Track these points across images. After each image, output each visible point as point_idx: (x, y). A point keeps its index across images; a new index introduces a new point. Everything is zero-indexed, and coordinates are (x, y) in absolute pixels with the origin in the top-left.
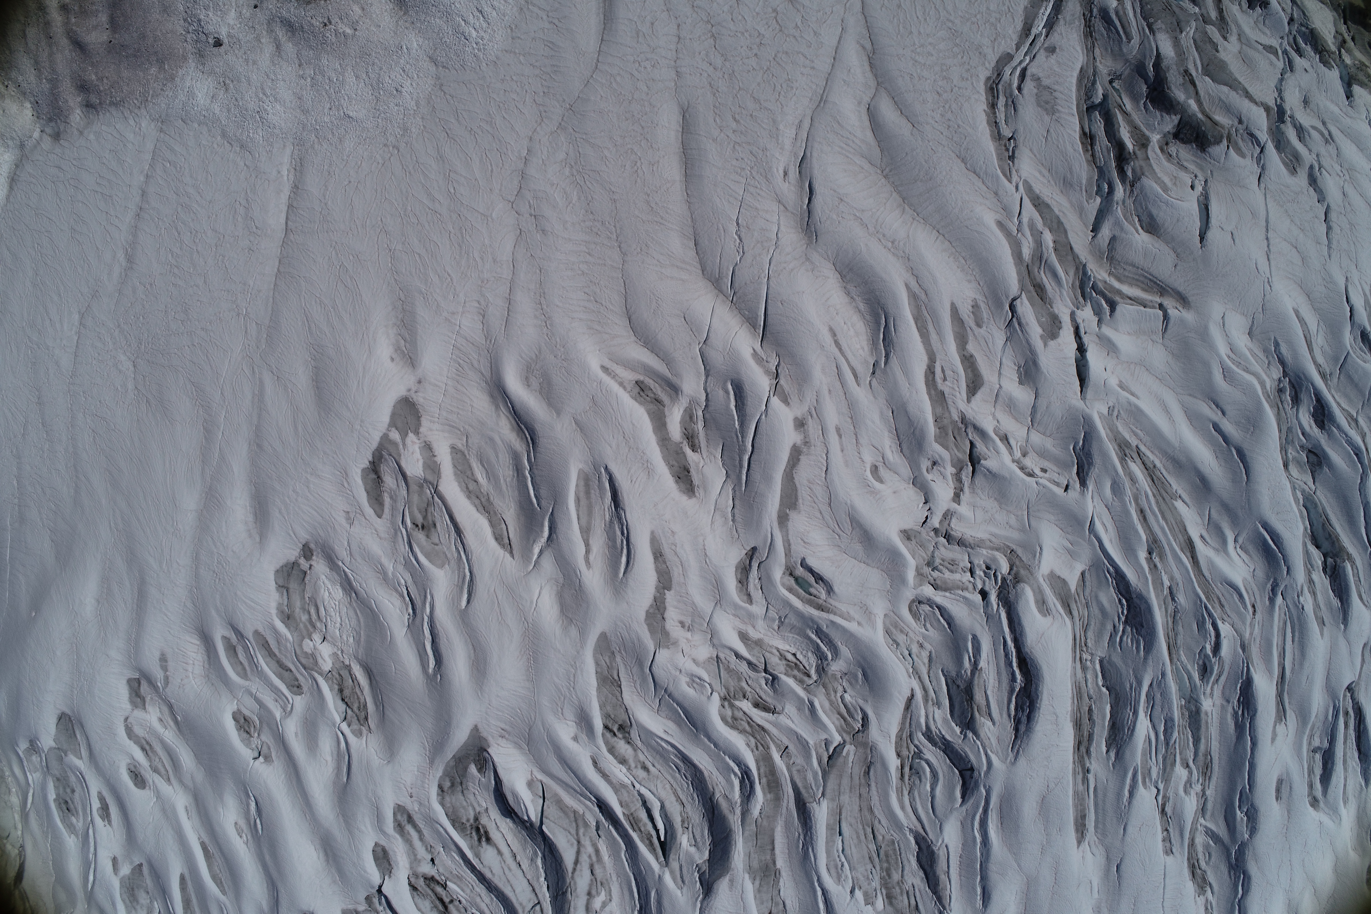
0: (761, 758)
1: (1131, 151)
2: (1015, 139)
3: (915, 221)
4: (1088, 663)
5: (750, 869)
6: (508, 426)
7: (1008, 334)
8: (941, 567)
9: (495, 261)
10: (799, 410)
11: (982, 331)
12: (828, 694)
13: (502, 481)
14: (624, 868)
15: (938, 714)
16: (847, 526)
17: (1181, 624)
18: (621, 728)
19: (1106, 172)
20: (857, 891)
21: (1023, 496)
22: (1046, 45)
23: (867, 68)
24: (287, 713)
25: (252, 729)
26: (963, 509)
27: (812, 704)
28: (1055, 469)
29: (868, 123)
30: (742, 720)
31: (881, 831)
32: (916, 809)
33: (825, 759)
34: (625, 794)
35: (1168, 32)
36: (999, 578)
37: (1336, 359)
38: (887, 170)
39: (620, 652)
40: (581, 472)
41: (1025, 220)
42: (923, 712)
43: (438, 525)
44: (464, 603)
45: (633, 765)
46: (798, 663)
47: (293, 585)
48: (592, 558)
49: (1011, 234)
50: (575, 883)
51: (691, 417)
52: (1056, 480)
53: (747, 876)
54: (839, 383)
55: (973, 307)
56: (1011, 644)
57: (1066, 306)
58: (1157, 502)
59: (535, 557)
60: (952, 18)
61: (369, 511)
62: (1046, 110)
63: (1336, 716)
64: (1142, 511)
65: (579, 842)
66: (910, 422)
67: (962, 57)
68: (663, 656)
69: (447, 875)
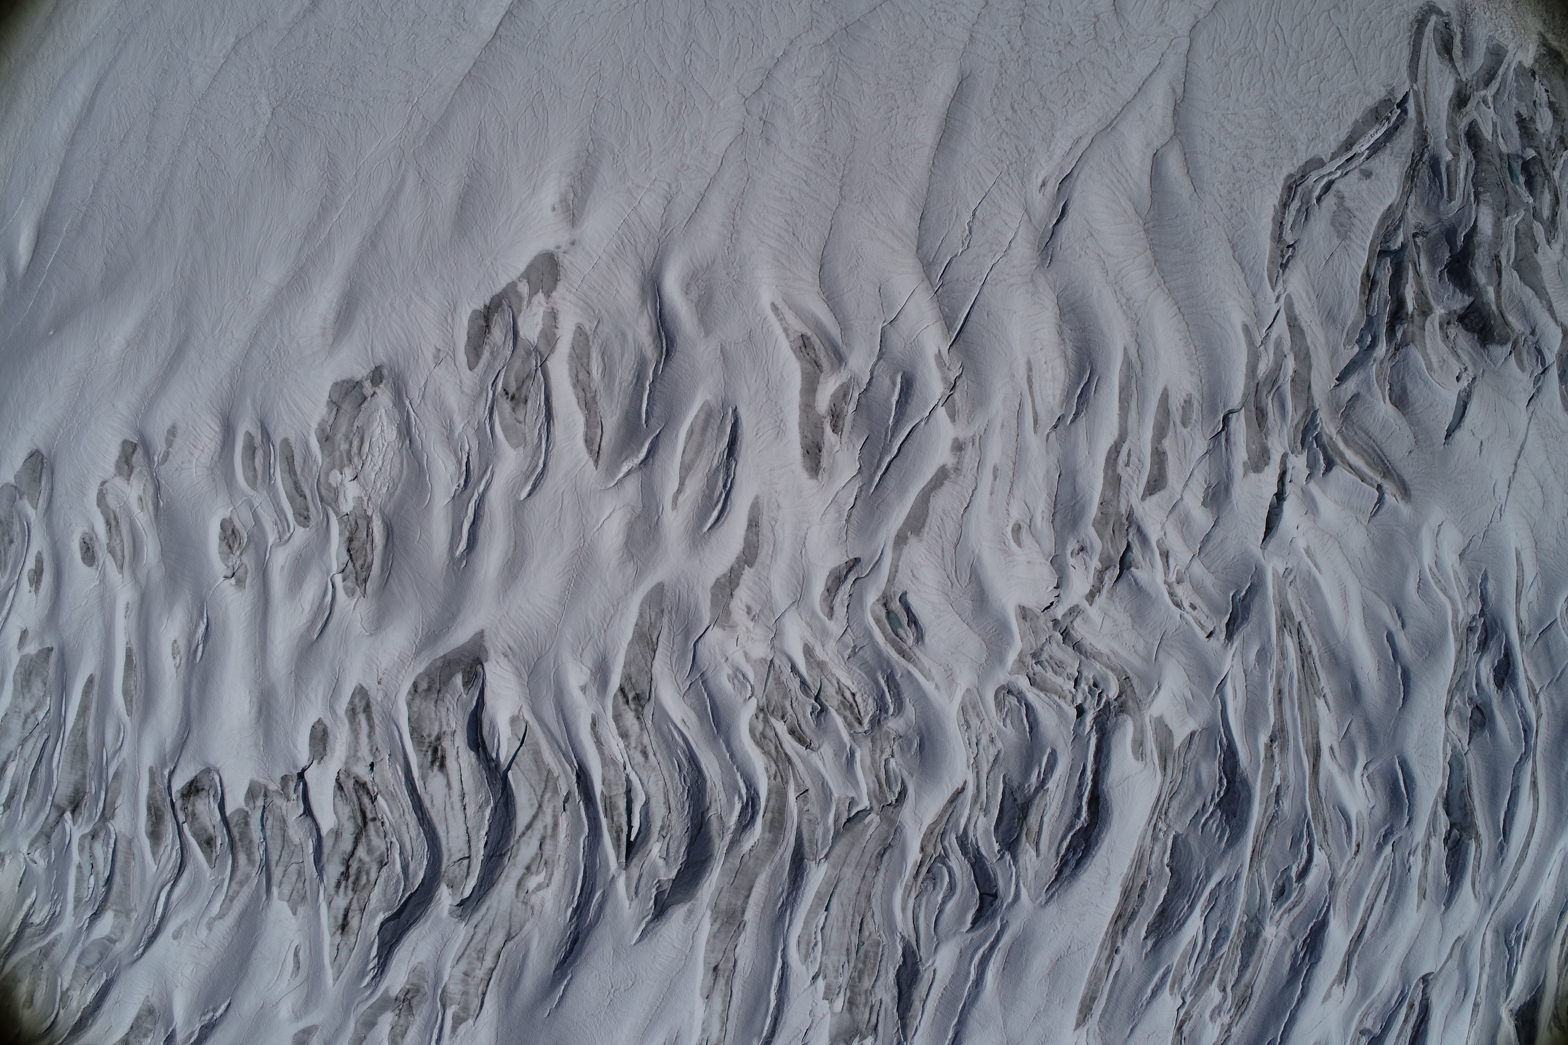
0: (775, 789)
1: (1410, 313)
2: (1294, 249)
3: (1159, 289)
4: (1161, 834)
5: (715, 908)
6: (648, 328)
7: (1211, 446)
8: (1046, 664)
9: (704, 149)
10: (963, 432)
11: (1185, 432)
12: (873, 751)
13: (617, 383)
14: (578, 855)
15: (982, 822)
16: (965, 577)
17: (1275, 833)
18: (638, 698)
19: (1375, 325)
20: (820, 979)
21: (1161, 624)
22: (1363, 167)
23: (1170, 113)
24: (282, 541)
25: (236, 546)
26: (1093, 612)
27: (852, 753)
28: (1206, 610)
29: (1149, 169)
30: (770, 740)
31: (870, 927)
32: (918, 918)
33: (844, 820)
34: (612, 772)
35: (1493, 209)
36: (1104, 700)
37: (1540, 622)
38: (1151, 224)
39: (670, 612)
40: (706, 403)
41: (1274, 335)
42: (966, 813)
43: (529, 403)
44: (524, 494)
45: (633, 744)
46: (854, 705)
47: (347, 407)
48: (681, 499)
49: (1253, 343)
50: (518, 849)
51: (845, 395)
52: (1202, 622)
53: (709, 913)
54: (1016, 422)
55: (1185, 402)
56: (1089, 775)
57: (1281, 444)
58: (1300, 690)
59: (621, 475)
60: (1276, 99)
61: (462, 358)
62: (1338, 232)
63: (1400, 1003)
64: (1280, 692)
65: (540, 806)
66: (1075, 494)
67: (1272, 143)
68: (715, 635)
69: (381, 788)
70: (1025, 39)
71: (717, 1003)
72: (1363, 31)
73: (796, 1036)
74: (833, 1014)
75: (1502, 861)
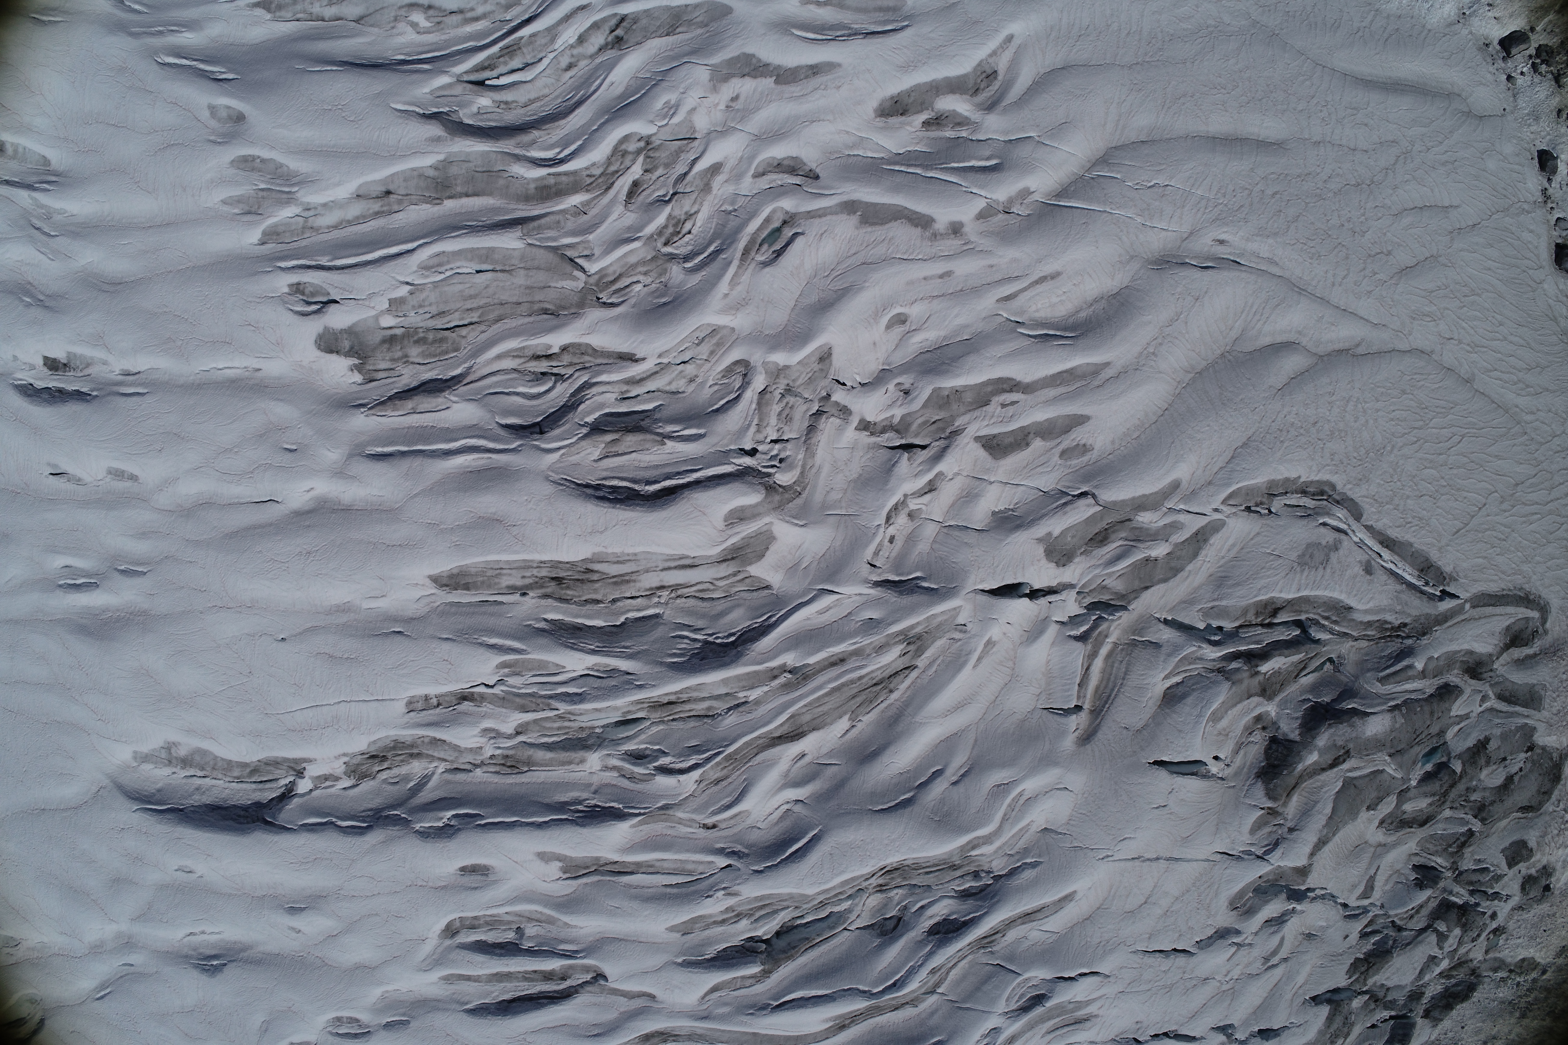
0: (578, 178)
1: (1259, 669)
5: (447, 163)
7: (1052, 493)
8: (785, 401)
10: (971, 229)
11: (1056, 459)
12: (643, 262)
15: (611, 397)
16: (839, 285)
17: (697, 724)
18: (619, 40)
20: (409, 288)
21: (864, 508)
22: (1373, 563)
23: (1337, 347)
26: (850, 434)
28: (894, 554)
29: (1279, 339)
30: (622, 163)
33: (570, 253)
34: (543, 41)
35: (1392, 731)
38: (1231, 357)
39: (708, 32)
41: (1182, 518)
45: (575, 52)
46: (680, 236)
49: (1165, 498)
51: (959, 124)
52: (881, 553)
53: (441, 157)
54: (1000, 278)
55: (1084, 445)
57: (1082, 574)
60: (1395, 451)
62: (1303, 555)
64: (842, 660)
66: (956, 359)
67: (1355, 458)
68: (702, 74)
70: (1340, 191)
71: (355, 210)
72: (1494, 533)
73: (344, 290)
74: (377, 318)
75: (751, 1014)
